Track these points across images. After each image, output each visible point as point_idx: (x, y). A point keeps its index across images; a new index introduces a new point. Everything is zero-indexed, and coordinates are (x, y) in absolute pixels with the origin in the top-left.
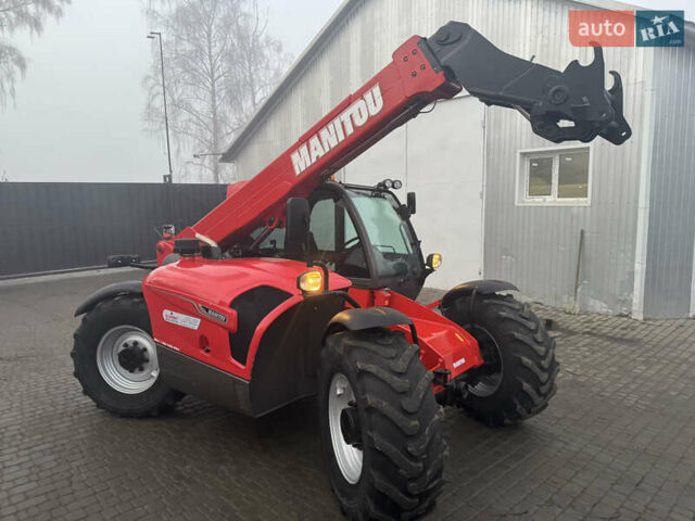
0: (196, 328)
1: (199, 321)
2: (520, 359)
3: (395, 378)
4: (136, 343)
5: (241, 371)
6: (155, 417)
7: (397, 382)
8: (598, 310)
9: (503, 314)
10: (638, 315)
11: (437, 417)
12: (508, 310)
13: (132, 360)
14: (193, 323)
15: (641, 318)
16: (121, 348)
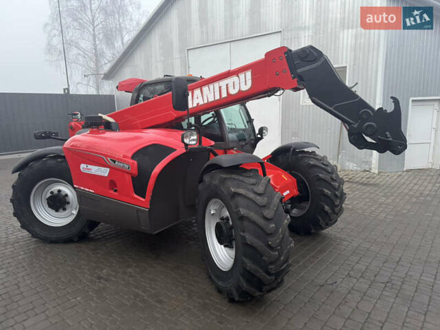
0: (106, 175)
1: (108, 170)
2: (323, 191)
3: (258, 197)
4: (59, 191)
5: (142, 203)
6: (77, 242)
7: (259, 200)
8: (351, 168)
9: (312, 163)
10: (375, 170)
11: (286, 221)
12: (314, 160)
13: (57, 203)
14: (104, 172)
15: (377, 172)
16: (49, 195)
